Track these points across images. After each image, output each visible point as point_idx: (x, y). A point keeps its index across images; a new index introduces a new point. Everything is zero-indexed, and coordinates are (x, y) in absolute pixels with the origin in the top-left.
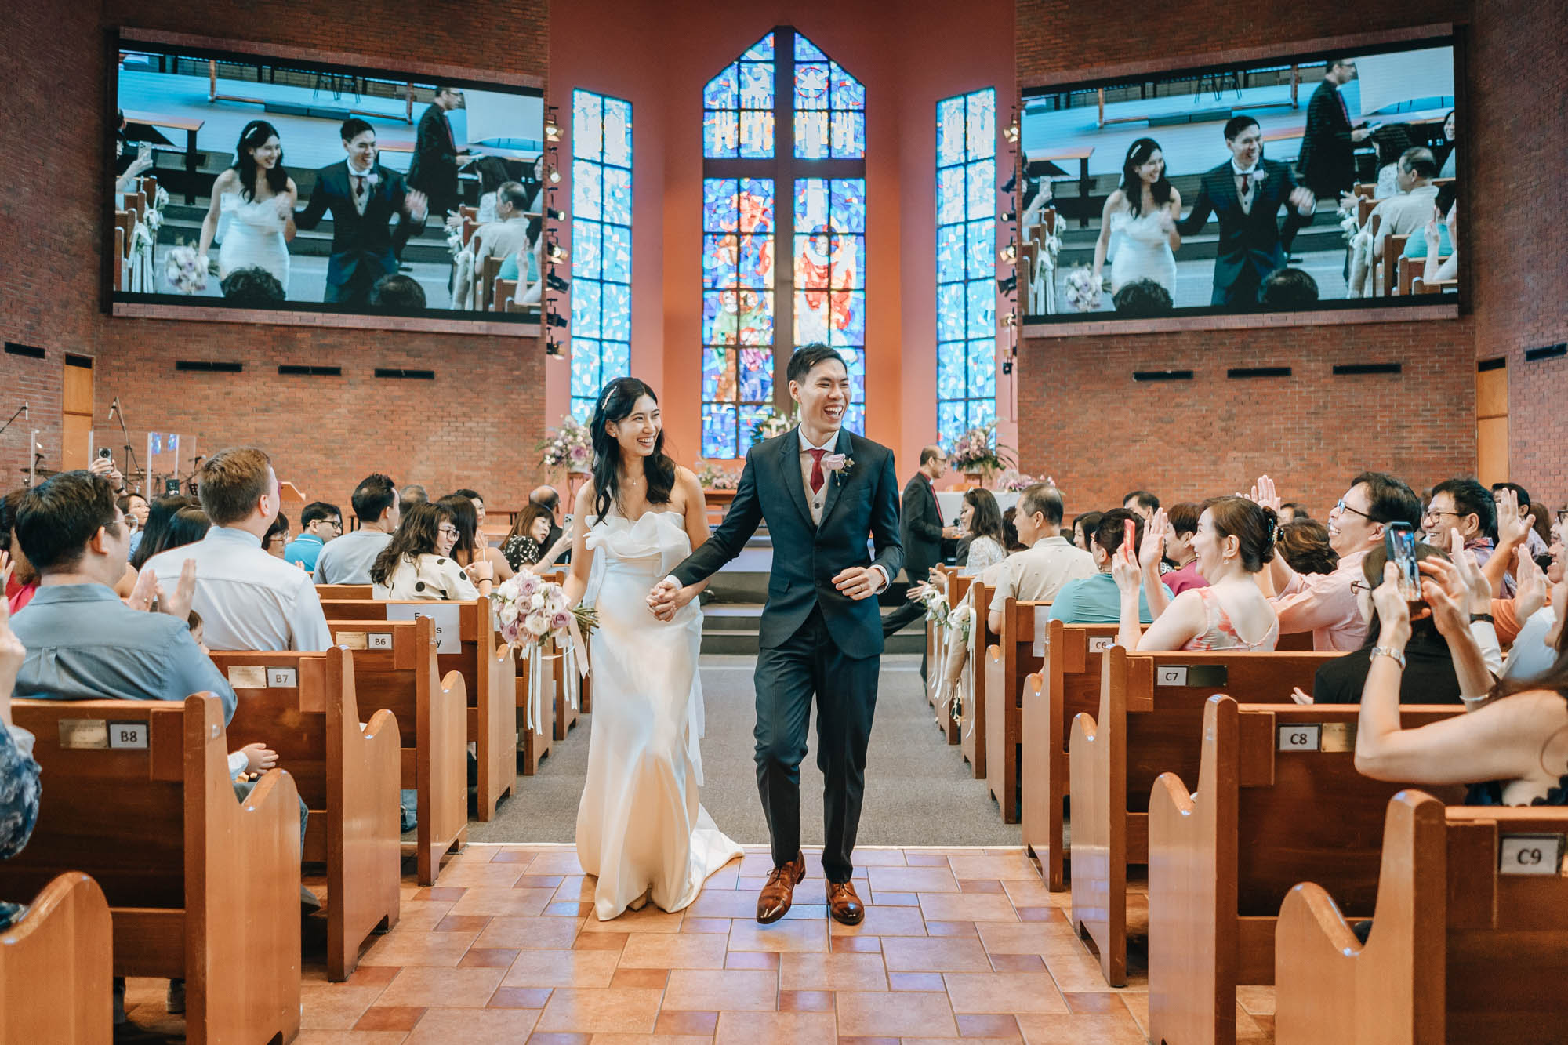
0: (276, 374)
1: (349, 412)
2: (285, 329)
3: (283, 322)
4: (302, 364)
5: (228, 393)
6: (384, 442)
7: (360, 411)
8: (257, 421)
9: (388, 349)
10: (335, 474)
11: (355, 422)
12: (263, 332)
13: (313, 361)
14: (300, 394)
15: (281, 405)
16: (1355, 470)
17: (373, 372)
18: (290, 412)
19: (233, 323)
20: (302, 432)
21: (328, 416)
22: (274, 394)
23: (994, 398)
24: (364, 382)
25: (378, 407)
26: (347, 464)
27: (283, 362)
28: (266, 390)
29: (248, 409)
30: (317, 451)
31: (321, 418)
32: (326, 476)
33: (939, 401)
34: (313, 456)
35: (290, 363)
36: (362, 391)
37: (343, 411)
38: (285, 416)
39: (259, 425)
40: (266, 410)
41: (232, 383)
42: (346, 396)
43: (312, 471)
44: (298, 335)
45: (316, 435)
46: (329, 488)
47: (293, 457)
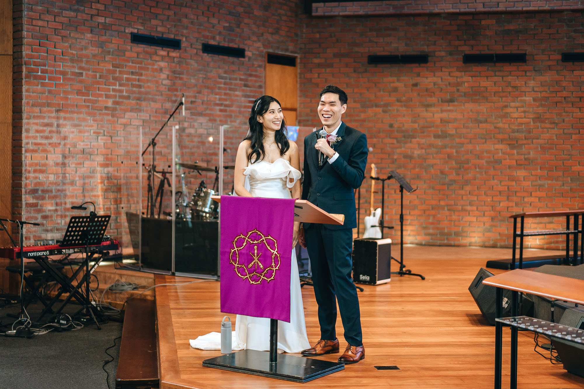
0: (460, 63)
1: (535, 100)
2: (470, 17)
3: (467, 10)
4: (487, 52)
5: (415, 85)
6: (571, 131)
7: (545, 99)
8: (442, 111)
9: (576, 31)
10: (519, 165)
11: (540, 110)
12: (448, 22)
13: (498, 49)
14: (485, 83)
15: (466, 94)
17: (559, 57)
18: (475, 101)
19: (419, 15)
20: (486, 121)
21: (512, 104)
22: (458, 84)
24: (550, 68)
25: (565, 94)
26: (532, 154)
27: (467, 50)
28: (452, 80)
29: (434, 100)
30: (502, 141)
31: (506, 106)
32: (510, 167)
34: (497, 146)
35: (475, 52)
36: (548, 77)
37: (528, 99)
38: (469, 106)
39: (445, 115)
40: (451, 101)
41: (419, 75)
42: (532, 83)
43: (496, 162)
44: (483, 22)
45: (500, 125)
46: (512, 179)
47: (478, 149)
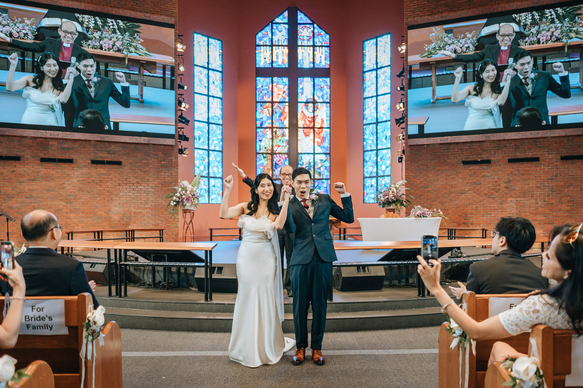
0: (39, 162)
1: (78, 181)
2: (43, 140)
3: (41, 136)
4: (53, 157)
5: (14, 171)
6: (97, 196)
7: (83, 180)
8: (29, 185)
9: (97, 150)
10: (72, 212)
11: (81, 186)
12: (31, 141)
13: (59, 156)
14: (52, 172)
15: (42, 177)
16: (570, 206)
17: (90, 162)
18: (47, 181)
19: (15, 136)
20: (53, 191)
21: (67, 183)
22: (38, 172)
23: (390, 176)
24: (85, 166)
25: (93, 179)
26: (78, 206)
27: (43, 156)
28: (34, 170)
29: (25, 179)
30: (62, 200)
31: (63, 184)
32: (66, 213)
33: (364, 178)
34: (60, 203)
35: (46, 157)
36: (85, 170)
37: (75, 180)
38: (44, 183)
39: (31, 187)
40: (34, 180)
41: (15, 167)
42: (76, 173)
43: (59, 210)
44: (50, 143)
45: (61, 192)
46: (68, 218)
47: (49, 204)
